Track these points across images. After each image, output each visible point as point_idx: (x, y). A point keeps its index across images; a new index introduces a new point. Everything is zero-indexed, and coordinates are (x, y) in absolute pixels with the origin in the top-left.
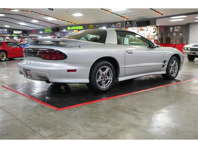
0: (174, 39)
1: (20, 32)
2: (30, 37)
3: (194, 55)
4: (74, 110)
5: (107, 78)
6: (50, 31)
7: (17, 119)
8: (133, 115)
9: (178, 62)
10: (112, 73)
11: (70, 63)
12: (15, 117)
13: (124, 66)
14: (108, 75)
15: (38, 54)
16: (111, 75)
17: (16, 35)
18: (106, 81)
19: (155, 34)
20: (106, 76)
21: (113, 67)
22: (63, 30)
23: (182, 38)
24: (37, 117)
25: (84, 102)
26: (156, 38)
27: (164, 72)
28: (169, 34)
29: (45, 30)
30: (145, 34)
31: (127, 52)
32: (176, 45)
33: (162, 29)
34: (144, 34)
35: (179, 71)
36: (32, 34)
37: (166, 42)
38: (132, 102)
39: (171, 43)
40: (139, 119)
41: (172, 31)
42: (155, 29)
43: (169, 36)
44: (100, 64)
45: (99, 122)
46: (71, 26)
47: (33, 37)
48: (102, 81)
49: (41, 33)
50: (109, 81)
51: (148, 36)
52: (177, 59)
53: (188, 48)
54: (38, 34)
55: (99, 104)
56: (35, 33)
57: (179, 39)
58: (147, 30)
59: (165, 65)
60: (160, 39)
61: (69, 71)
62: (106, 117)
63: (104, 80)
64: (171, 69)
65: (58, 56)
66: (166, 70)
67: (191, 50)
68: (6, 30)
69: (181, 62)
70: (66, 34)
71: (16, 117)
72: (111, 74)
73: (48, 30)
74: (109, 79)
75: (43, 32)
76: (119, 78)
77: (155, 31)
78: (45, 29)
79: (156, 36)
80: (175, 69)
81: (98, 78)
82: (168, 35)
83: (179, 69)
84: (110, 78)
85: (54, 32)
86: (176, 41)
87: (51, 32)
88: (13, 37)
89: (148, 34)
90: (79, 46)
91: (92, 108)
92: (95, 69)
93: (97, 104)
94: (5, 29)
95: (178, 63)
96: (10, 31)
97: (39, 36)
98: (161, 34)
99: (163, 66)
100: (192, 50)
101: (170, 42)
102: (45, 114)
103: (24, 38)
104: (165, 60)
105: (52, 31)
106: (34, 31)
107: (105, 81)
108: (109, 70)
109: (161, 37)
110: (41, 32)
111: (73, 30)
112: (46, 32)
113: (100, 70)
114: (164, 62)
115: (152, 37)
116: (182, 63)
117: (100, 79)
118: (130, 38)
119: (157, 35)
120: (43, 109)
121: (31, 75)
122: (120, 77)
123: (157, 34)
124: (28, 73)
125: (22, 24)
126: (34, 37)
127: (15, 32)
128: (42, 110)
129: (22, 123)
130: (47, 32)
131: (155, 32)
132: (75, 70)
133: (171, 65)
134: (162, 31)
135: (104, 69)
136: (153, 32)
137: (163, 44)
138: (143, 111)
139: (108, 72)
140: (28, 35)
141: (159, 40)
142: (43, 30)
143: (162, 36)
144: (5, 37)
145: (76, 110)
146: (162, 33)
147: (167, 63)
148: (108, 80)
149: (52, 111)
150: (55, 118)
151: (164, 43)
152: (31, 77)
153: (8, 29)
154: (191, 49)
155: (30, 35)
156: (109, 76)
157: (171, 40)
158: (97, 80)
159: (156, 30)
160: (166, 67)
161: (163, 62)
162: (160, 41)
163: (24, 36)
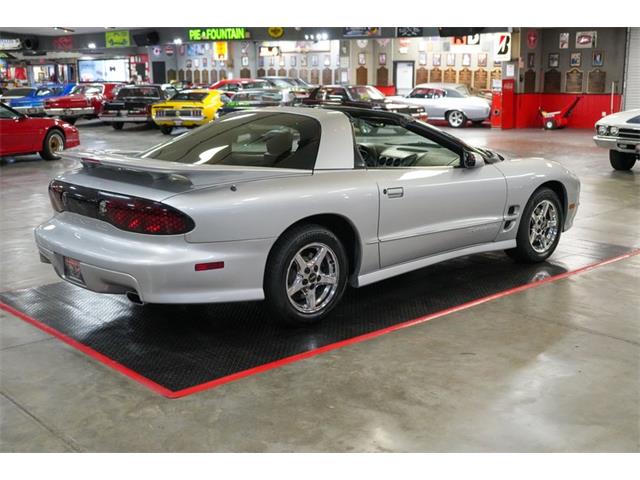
0: (574, 78)
1: (14, 44)
2: (54, 60)
3: (630, 154)
4: (219, 396)
5: (322, 281)
6: (124, 41)
7: (51, 431)
8: (391, 412)
9: (557, 206)
10: (336, 263)
11: (204, 243)
12: (44, 426)
13: (375, 239)
14: (325, 268)
15: (104, 210)
16: (334, 270)
18: (317, 289)
19: (507, 57)
20: (318, 274)
21: (339, 243)
22: (172, 41)
23: (600, 72)
24: (111, 423)
25: (249, 367)
26: (510, 72)
27: (512, 243)
28: (556, 56)
29: (108, 39)
30: (469, 56)
31: (385, 192)
32: (578, 99)
33: (532, 38)
34: (466, 57)
35: (562, 234)
36: (58, 51)
37: (545, 87)
38: (395, 363)
39: (563, 90)
40: (408, 429)
41: (566, 46)
42: (505, 39)
43: (555, 64)
44: (299, 237)
45: (293, 440)
47: (61, 59)
48: (304, 289)
49: (91, 50)
50: (326, 290)
51: (483, 63)
52: (555, 197)
53: (609, 128)
54: (80, 51)
55: (293, 374)
56: (70, 46)
57: (591, 77)
58: (478, 43)
59: (514, 220)
60: (523, 76)
61: (200, 267)
62: (311, 424)
63: (311, 287)
64: (534, 230)
65: (167, 222)
66: (515, 236)
67: (620, 135)
69: (570, 203)
70: (182, 51)
71: (47, 424)
72: (335, 265)
73: (117, 39)
74: (329, 281)
75: (98, 45)
76: (360, 278)
77: (506, 48)
78: (107, 35)
79: (508, 66)
80: (548, 229)
81: (291, 284)
82: (553, 60)
83: (560, 228)
84: (331, 279)
85: (139, 45)
86: (580, 84)
87: (128, 45)
89: (483, 57)
90: (233, 189)
91: (275, 390)
92: (282, 257)
93: (290, 372)
95: (558, 210)
97: (84, 58)
98: (529, 57)
99: (508, 224)
100: (625, 136)
101: (559, 87)
102: (132, 415)
103: (28, 63)
104: (511, 204)
105: (131, 43)
106: (66, 40)
107: (314, 290)
108: (328, 252)
109: (527, 70)
110: (92, 46)
111: (210, 41)
112: (108, 45)
113: (298, 257)
114: (511, 210)
115: (497, 69)
116: (573, 206)
117: (297, 285)
118: (417, 67)
119: (513, 61)
120: (127, 395)
121: (81, 275)
122: (364, 273)
123: (515, 57)
124: (71, 267)
126: (66, 59)
128: (123, 397)
129: (70, 447)
130: (115, 46)
131: (505, 52)
132: (219, 265)
133: (533, 216)
134: (531, 48)
135: (310, 253)
136: (500, 53)
137: (534, 93)
138: (423, 400)
139: (325, 260)
140: (45, 54)
141: (521, 80)
142: (99, 38)
143: (529, 66)
145: (224, 396)
146: (530, 55)
147: (518, 214)
148: (325, 286)
149: (151, 399)
150: (163, 428)
151: (537, 90)
152: (82, 279)
154: (621, 130)
155: (51, 55)
156: (327, 272)
157: (564, 82)
158: (288, 291)
159: (509, 45)
160: (515, 225)
161: (507, 210)
162: (523, 84)
163: (28, 58)
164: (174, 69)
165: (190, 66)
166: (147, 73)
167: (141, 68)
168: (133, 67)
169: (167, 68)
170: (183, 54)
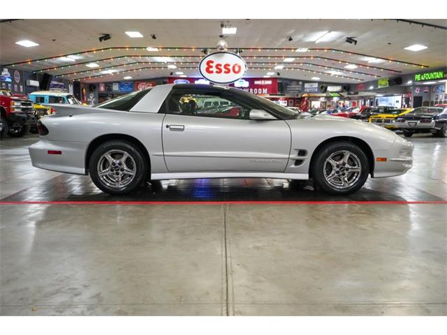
1: (338, 88)
2: (363, 97)
6: (386, 84)
10: (134, 164)
13: (160, 153)
17: (336, 94)
18: (123, 176)
27: (304, 176)
29: (379, 84)
31: (167, 127)
46: (422, 73)
47: (366, 96)
59: (304, 160)
61: (50, 152)
63: (117, 174)
66: (307, 171)
68: (316, 85)
69: (376, 156)
70: (434, 90)
73: (383, 83)
75: (375, 87)
76: (152, 175)
78: (379, 81)
87: (389, 86)
88: (332, 97)
94: (314, 84)
96: (322, 87)
97: (378, 95)
99: (300, 162)
108: (128, 156)
110: (372, 87)
111: (425, 80)
112: (379, 87)
113: (107, 156)
114: (301, 153)
116: (384, 159)
117: (107, 171)
122: (155, 173)
125: (333, 72)
127: (330, 89)
130: (382, 87)
132: (59, 153)
140: (357, 93)
142: (375, 83)
144: (319, 97)
147: (307, 156)
153: (319, 83)
155: (362, 94)
160: (305, 164)
161: (293, 152)
163: (350, 96)
164: (428, 100)
165: (437, 99)
166: (410, 103)
167: (407, 100)
168: (404, 99)
169: (424, 100)
170: (434, 92)
